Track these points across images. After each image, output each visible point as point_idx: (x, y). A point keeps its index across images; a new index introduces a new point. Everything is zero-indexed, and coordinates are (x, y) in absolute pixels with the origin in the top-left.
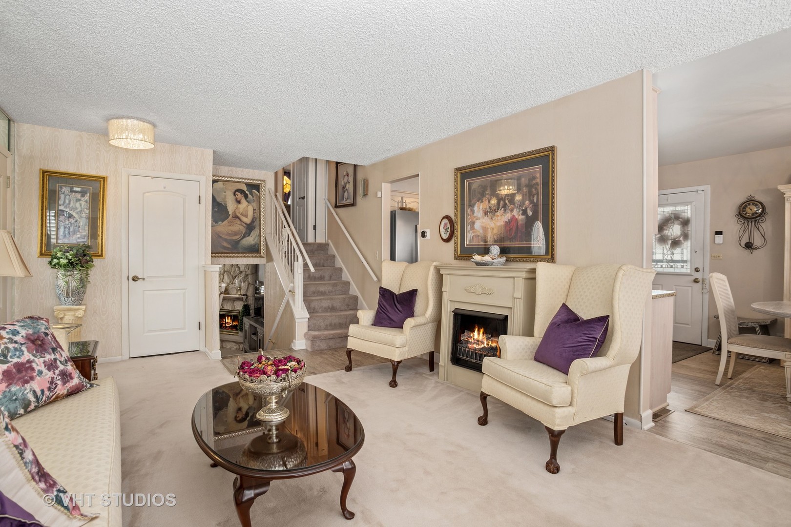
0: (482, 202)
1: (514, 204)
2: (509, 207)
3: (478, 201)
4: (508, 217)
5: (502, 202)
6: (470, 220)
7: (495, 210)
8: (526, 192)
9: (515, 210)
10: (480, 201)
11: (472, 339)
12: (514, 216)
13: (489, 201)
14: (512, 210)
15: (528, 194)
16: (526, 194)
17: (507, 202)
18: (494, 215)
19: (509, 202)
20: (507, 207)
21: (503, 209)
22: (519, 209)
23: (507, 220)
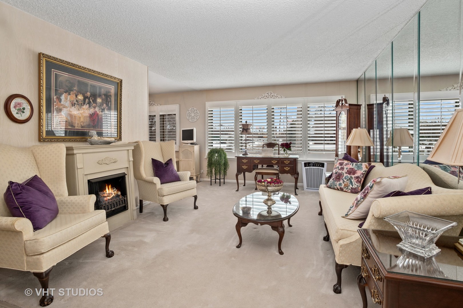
0: (70, 95)
1: (96, 104)
2: (92, 104)
3: (66, 93)
4: (92, 111)
5: (87, 100)
6: (57, 107)
7: (81, 104)
8: (104, 98)
9: (97, 108)
10: (67, 93)
11: (106, 194)
12: (96, 111)
13: (76, 96)
14: (95, 107)
15: (105, 100)
16: (104, 100)
17: (91, 100)
18: (81, 108)
19: (92, 101)
20: (91, 104)
21: (88, 105)
22: (100, 108)
23: (91, 114)
